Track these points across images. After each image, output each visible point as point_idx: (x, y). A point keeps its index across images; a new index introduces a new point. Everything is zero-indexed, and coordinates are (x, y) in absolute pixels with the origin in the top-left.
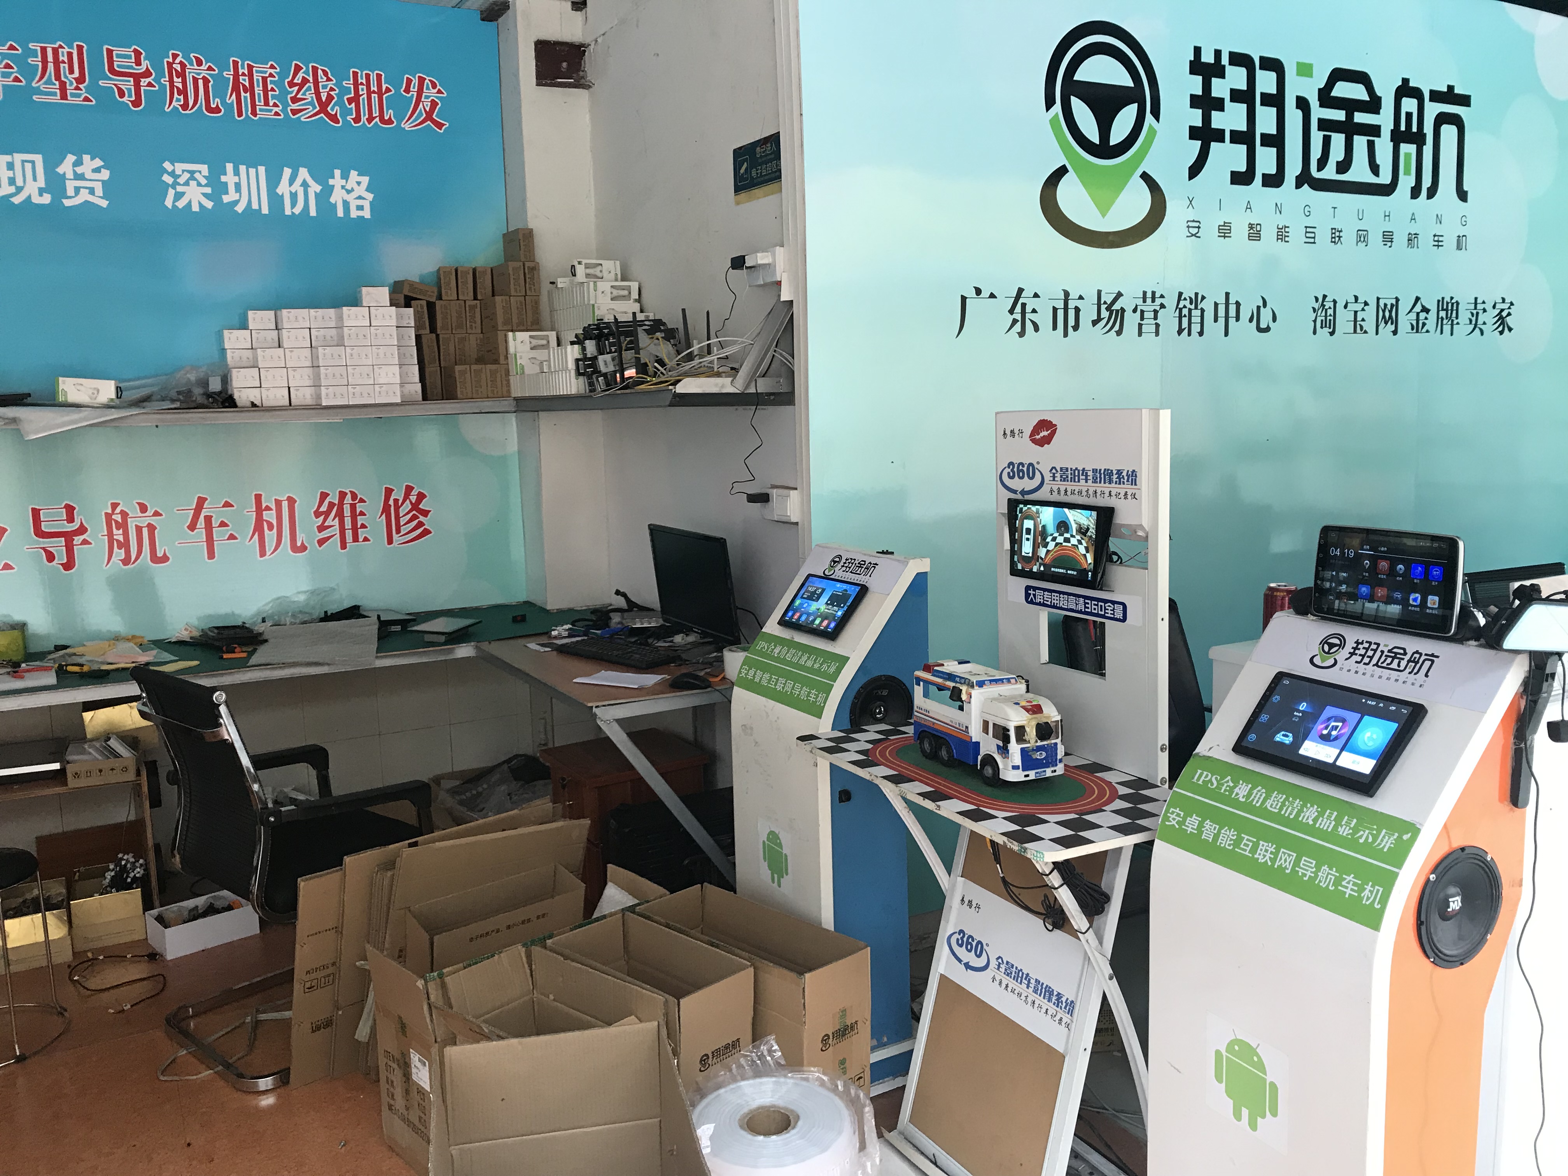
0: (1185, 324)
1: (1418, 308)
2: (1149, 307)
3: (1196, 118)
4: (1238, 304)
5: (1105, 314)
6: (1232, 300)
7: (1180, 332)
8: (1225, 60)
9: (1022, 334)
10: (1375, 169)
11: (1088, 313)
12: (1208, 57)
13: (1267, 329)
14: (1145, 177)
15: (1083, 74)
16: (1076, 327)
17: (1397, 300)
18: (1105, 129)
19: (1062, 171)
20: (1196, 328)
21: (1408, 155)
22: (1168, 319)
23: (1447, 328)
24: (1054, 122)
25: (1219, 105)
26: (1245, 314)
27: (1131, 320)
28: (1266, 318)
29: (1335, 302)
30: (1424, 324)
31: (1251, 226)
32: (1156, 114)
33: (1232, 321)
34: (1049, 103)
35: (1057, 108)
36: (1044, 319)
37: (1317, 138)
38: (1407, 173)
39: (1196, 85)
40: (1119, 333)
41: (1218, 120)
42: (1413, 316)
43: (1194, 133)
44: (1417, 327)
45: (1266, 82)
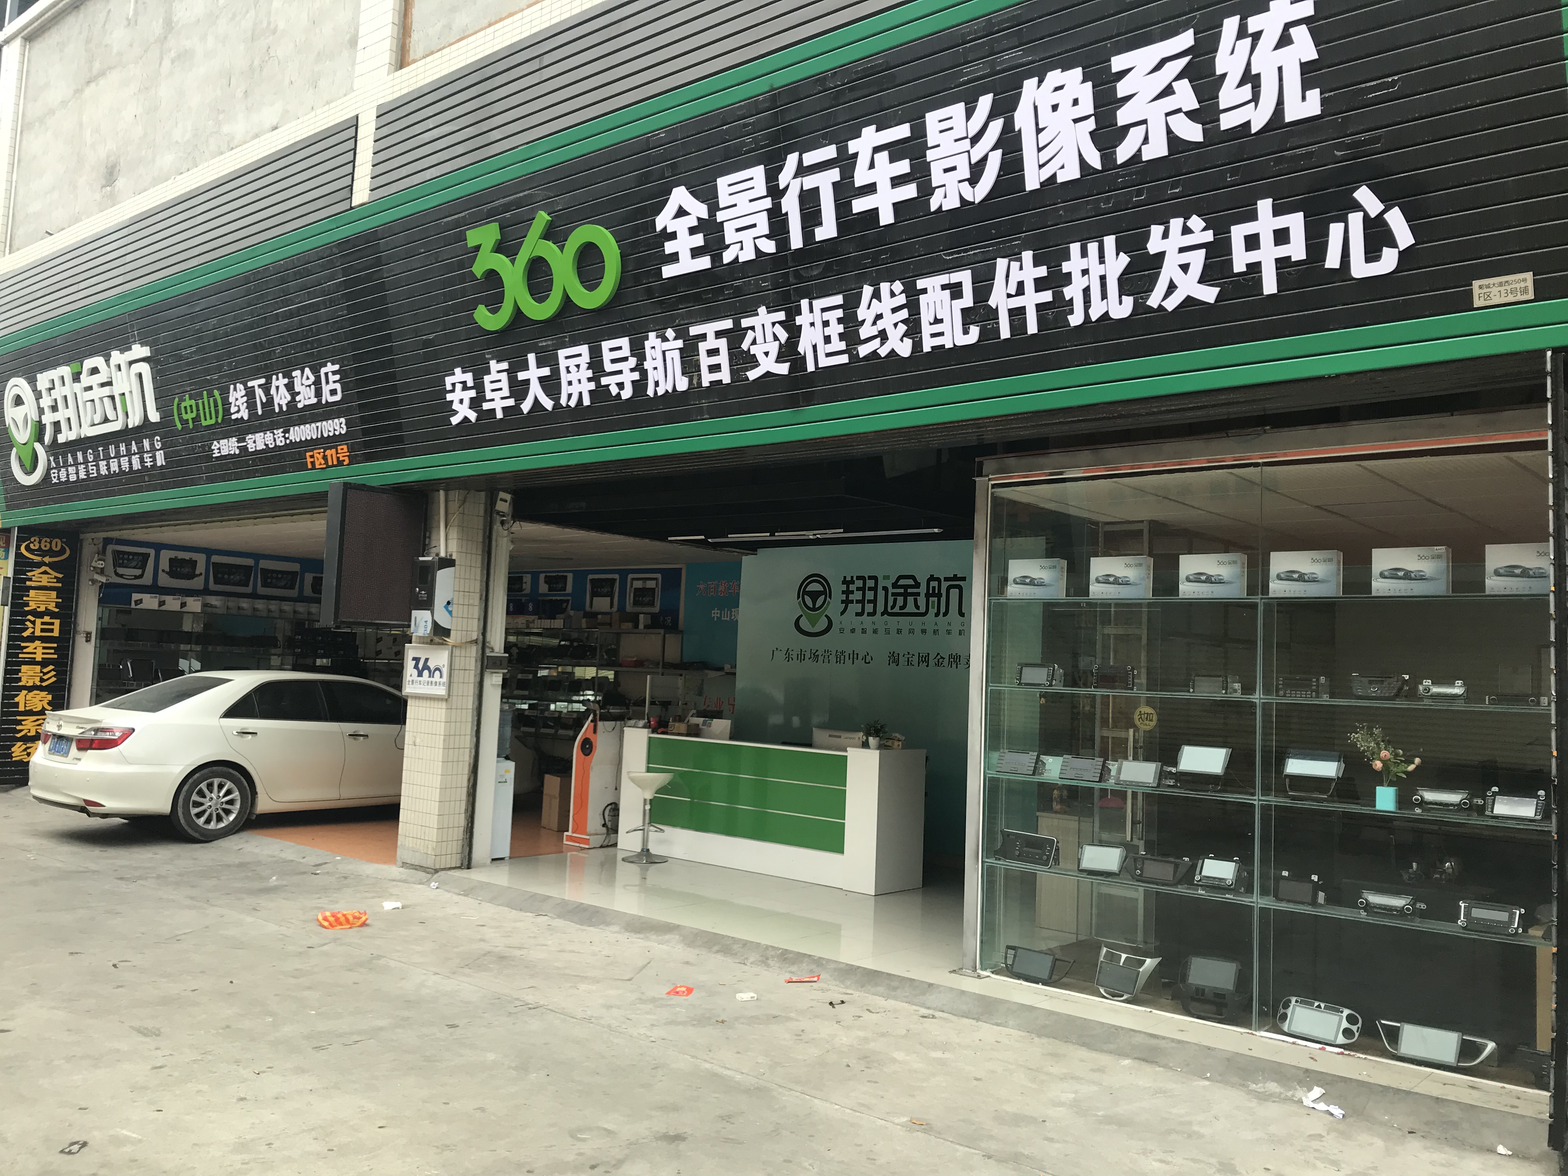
0: (838, 660)
1: (939, 657)
2: (826, 654)
3: (844, 597)
4: (857, 654)
5: (812, 656)
6: (855, 653)
7: (837, 662)
8: (855, 579)
9: (788, 661)
10: (917, 607)
11: (808, 655)
12: (849, 579)
13: (869, 663)
14: (826, 616)
15: (809, 589)
16: (804, 660)
17: (928, 654)
18: (814, 603)
19: (801, 616)
20: (842, 662)
21: (933, 602)
22: (833, 658)
23: (954, 666)
24: (799, 603)
25: (852, 592)
26: (860, 657)
27: (821, 658)
28: (868, 659)
29: (899, 654)
30: (942, 664)
31: (863, 629)
32: (830, 598)
33: (855, 660)
34: (798, 598)
35: (801, 599)
36: (795, 657)
37: (891, 599)
38: (933, 608)
39: (844, 587)
40: (817, 662)
41: (851, 597)
42: (936, 660)
43: (843, 602)
44: (938, 664)
45: (870, 583)
